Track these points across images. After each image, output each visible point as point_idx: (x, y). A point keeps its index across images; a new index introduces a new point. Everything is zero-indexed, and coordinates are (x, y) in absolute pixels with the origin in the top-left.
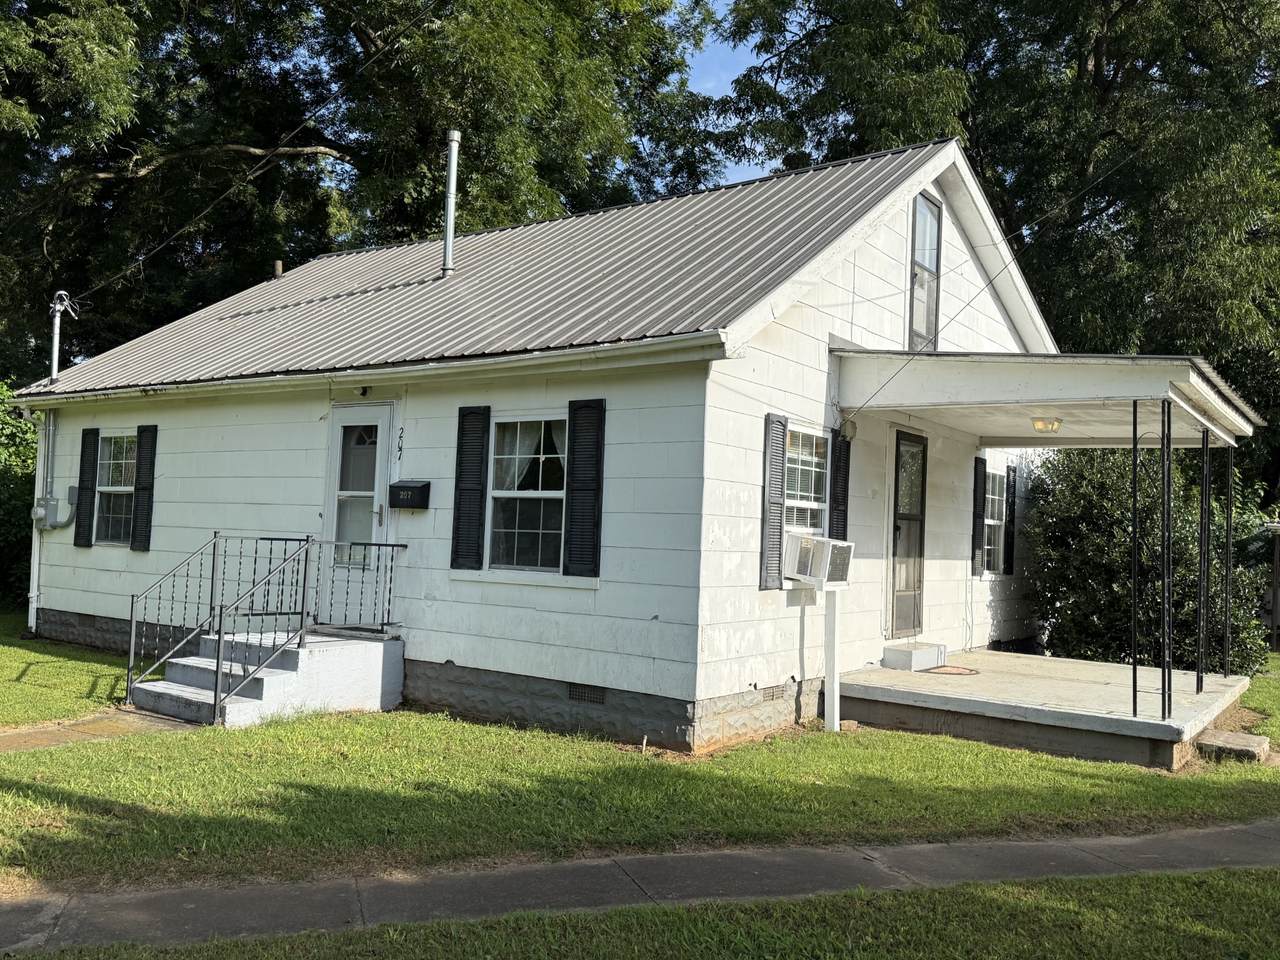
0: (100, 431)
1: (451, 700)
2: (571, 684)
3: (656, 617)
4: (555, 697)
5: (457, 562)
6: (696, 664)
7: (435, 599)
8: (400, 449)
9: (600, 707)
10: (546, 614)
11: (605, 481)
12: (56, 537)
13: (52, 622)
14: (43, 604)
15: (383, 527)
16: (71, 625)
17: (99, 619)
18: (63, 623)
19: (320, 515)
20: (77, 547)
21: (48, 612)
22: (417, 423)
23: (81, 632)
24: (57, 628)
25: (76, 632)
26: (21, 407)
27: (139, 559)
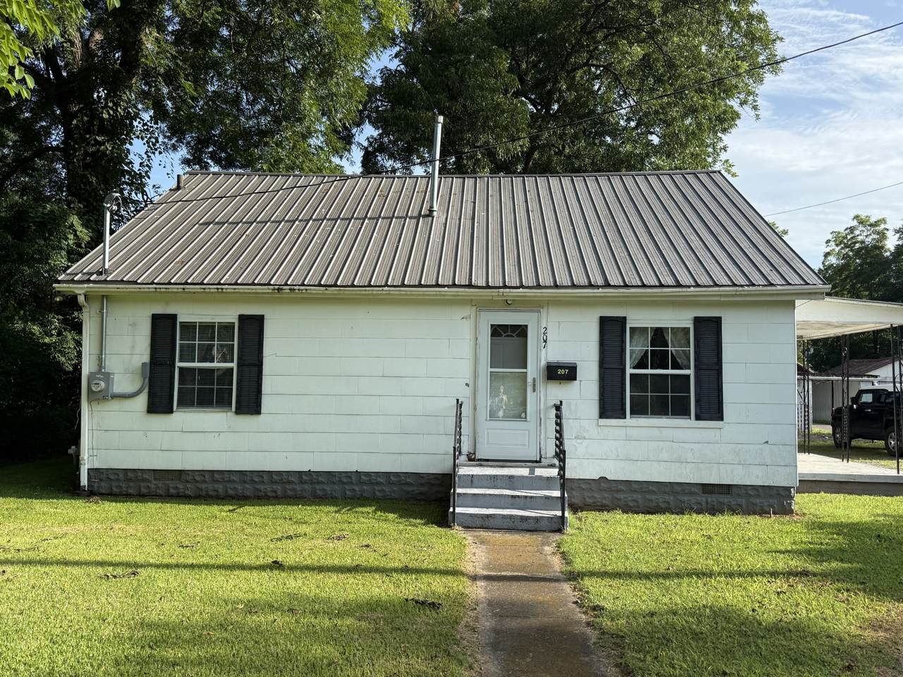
0: (178, 316)
1: (604, 502)
2: (703, 484)
3: (767, 442)
4: (695, 493)
5: (604, 413)
6: (796, 466)
7: (585, 438)
8: (545, 341)
9: (729, 496)
10: (682, 444)
11: (723, 365)
12: (114, 405)
13: (112, 480)
14: (97, 465)
15: (535, 393)
16: (144, 480)
17: (190, 472)
18: (130, 480)
19: (467, 385)
20: (149, 414)
21: (104, 471)
22: (559, 325)
23: (160, 485)
24: (121, 484)
25: (153, 486)
26: (77, 292)
27: (247, 421)
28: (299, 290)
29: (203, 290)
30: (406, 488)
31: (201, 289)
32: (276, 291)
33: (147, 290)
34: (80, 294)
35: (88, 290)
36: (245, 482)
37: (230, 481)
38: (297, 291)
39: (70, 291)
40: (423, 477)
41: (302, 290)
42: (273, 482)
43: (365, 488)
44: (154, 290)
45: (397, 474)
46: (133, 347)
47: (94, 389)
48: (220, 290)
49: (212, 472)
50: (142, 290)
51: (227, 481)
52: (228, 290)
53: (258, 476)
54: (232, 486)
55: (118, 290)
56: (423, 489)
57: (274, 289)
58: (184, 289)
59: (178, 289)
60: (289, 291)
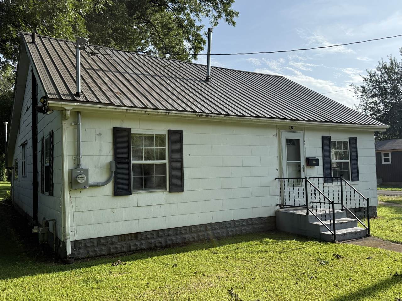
0: (131, 130)
2: (355, 208)
3: (370, 189)
5: (325, 181)
8: (305, 147)
12: (88, 193)
13: (88, 247)
14: (77, 238)
15: (304, 173)
16: (112, 243)
17: (144, 233)
18: (103, 245)
19: (277, 169)
20: (115, 197)
21: (82, 241)
22: (309, 139)
23: (124, 245)
24: (96, 249)
25: (119, 246)
26: (67, 108)
27: (175, 197)
28: (210, 116)
29: (157, 113)
30: (256, 226)
31: (156, 112)
32: (199, 116)
33: (121, 110)
34: (68, 110)
35: (76, 107)
36: (177, 234)
37: (168, 235)
38: (209, 117)
39: (61, 107)
40: (262, 220)
41: (212, 116)
42: (192, 232)
43: (237, 229)
44: (126, 111)
45: (251, 219)
46: (101, 150)
47: (79, 181)
48: (167, 114)
49: (157, 231)
50: (117, 110)
51: (167, 236)
52: (172, 114)
53: (184, 229)
54: (169, 238)
55: (100, 109)
56: (262, 226)
57: (198, 115)
58: (145, 111)
59: (142, 111)
60: (205, 117)
